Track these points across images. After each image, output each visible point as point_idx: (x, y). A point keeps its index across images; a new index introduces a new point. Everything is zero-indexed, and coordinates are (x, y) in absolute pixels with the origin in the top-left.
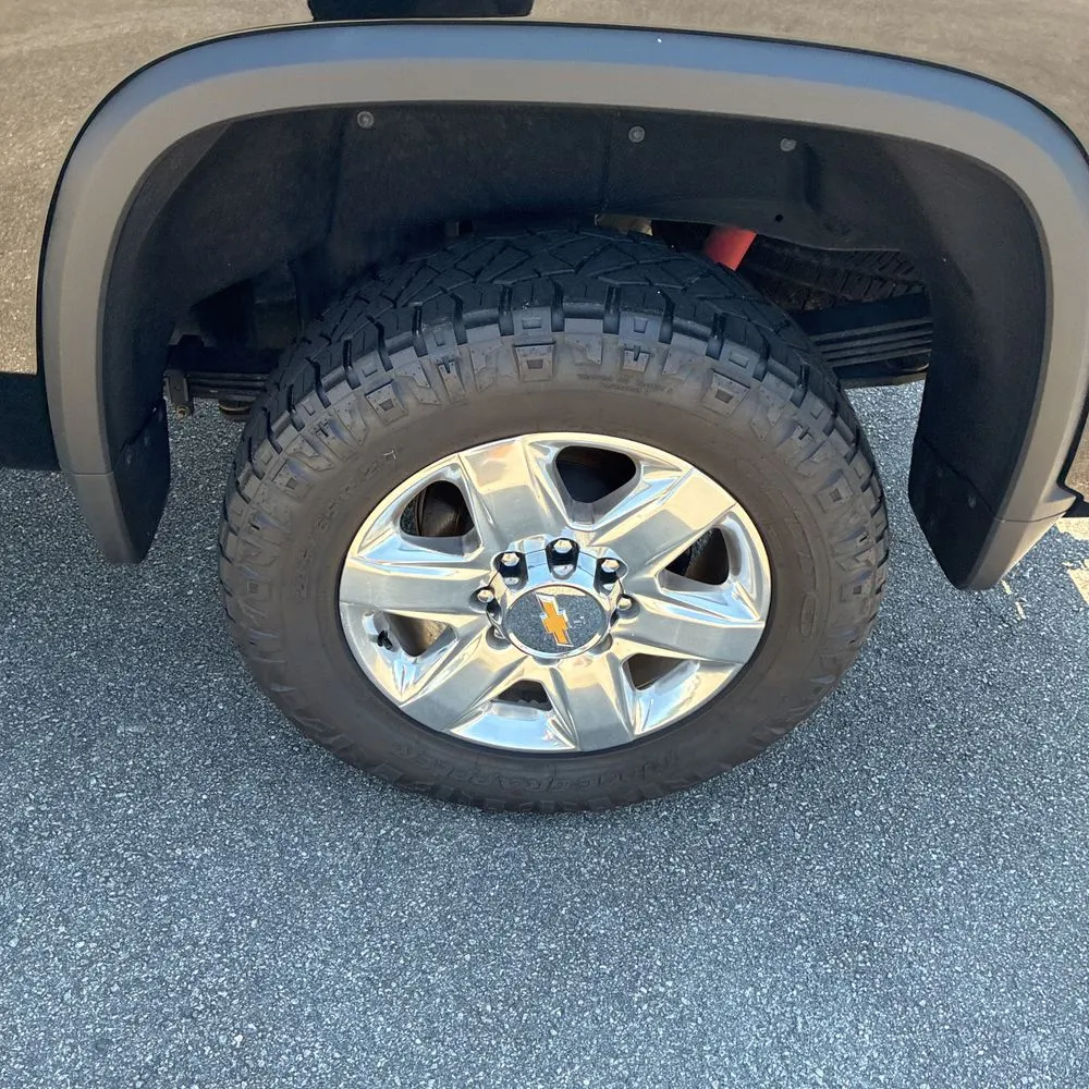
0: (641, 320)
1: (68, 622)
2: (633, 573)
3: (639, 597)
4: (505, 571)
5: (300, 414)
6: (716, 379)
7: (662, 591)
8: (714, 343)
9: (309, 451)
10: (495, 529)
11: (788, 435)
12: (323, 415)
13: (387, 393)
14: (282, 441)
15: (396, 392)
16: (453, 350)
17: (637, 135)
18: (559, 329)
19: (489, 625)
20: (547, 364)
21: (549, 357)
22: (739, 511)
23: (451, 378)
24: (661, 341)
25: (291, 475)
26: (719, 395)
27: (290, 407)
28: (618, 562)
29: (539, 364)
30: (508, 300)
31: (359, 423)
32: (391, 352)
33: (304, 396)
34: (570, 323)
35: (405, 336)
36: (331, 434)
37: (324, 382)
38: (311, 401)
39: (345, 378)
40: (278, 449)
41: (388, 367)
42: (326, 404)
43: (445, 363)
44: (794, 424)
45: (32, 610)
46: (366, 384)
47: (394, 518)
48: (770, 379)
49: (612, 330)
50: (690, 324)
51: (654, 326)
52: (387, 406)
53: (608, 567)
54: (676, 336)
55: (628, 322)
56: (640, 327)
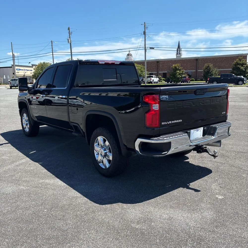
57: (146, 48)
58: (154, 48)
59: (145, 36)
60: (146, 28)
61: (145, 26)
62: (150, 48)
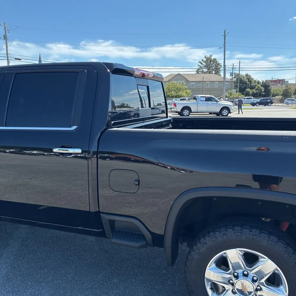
0: (256, 230)
1: (154, 286)
2: (260, 280)
3: (262, 286)
4: (235, 277)
5: (201, 241)
6: (270, 241)
7: (266, 285)
8: (269, 235)
9: (201, 247)
10: (232, 267)
11: (285, 253)
12: (204, 241)
13: (214, 238)
14: (197, 245)
15: (216, 238)
16: (225, 232)
17: (260, 203)
18: (242, 230)
19: (232, 289)
20: (240, 236)
21: (240, 235)
22: (278, 268)
23: (225, 237)
24: (259, 234)
25: (198, 251)
26: (270, 244)
27: (199, 240)
28: (257, 278)
29: (239, 235)
30: (234, 226)
31: (210, 243)
32: (215, 232)
33: (201, 238)
34: (244, 230)
35: (218, 230)
36: (205, 244)
37: (205, 236)
38: (203, 239)
39: (208, 235)
40: (197, 247)
41: (215, 234)
42: (205, 239)
43: (224, 234)
44: (286, 251)
45: (148, 282)
46: (211, 237)
47: (215, 262)
48: (280, 243)
49: (251, 231)
50: (264, 232)
51: (258, 232)
52: (214, 240)
53: (255, 278)
54: (262, 233)
55: (253, 230)
56: (256, 231)
57: (9, 59)
58: (20, 60)
59: (6, 41)
60: (7, 31)
61: (5, 28)
62: (15, 59)
